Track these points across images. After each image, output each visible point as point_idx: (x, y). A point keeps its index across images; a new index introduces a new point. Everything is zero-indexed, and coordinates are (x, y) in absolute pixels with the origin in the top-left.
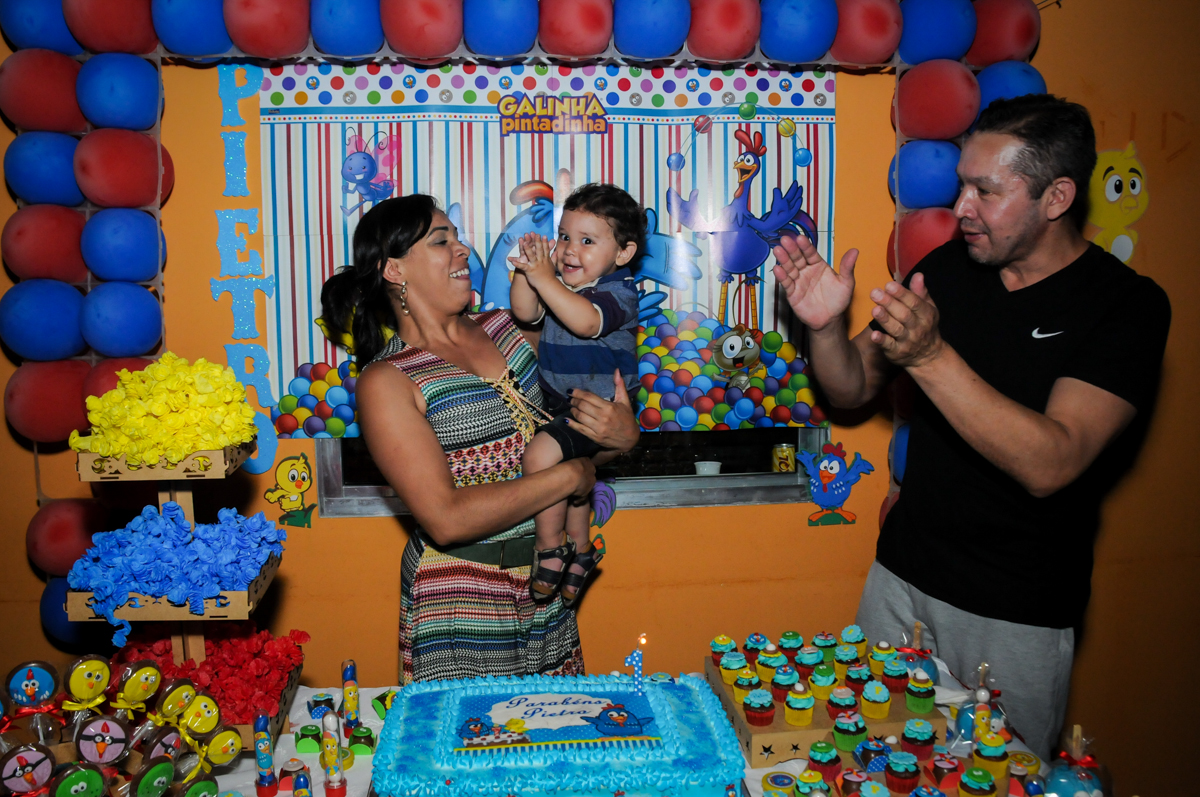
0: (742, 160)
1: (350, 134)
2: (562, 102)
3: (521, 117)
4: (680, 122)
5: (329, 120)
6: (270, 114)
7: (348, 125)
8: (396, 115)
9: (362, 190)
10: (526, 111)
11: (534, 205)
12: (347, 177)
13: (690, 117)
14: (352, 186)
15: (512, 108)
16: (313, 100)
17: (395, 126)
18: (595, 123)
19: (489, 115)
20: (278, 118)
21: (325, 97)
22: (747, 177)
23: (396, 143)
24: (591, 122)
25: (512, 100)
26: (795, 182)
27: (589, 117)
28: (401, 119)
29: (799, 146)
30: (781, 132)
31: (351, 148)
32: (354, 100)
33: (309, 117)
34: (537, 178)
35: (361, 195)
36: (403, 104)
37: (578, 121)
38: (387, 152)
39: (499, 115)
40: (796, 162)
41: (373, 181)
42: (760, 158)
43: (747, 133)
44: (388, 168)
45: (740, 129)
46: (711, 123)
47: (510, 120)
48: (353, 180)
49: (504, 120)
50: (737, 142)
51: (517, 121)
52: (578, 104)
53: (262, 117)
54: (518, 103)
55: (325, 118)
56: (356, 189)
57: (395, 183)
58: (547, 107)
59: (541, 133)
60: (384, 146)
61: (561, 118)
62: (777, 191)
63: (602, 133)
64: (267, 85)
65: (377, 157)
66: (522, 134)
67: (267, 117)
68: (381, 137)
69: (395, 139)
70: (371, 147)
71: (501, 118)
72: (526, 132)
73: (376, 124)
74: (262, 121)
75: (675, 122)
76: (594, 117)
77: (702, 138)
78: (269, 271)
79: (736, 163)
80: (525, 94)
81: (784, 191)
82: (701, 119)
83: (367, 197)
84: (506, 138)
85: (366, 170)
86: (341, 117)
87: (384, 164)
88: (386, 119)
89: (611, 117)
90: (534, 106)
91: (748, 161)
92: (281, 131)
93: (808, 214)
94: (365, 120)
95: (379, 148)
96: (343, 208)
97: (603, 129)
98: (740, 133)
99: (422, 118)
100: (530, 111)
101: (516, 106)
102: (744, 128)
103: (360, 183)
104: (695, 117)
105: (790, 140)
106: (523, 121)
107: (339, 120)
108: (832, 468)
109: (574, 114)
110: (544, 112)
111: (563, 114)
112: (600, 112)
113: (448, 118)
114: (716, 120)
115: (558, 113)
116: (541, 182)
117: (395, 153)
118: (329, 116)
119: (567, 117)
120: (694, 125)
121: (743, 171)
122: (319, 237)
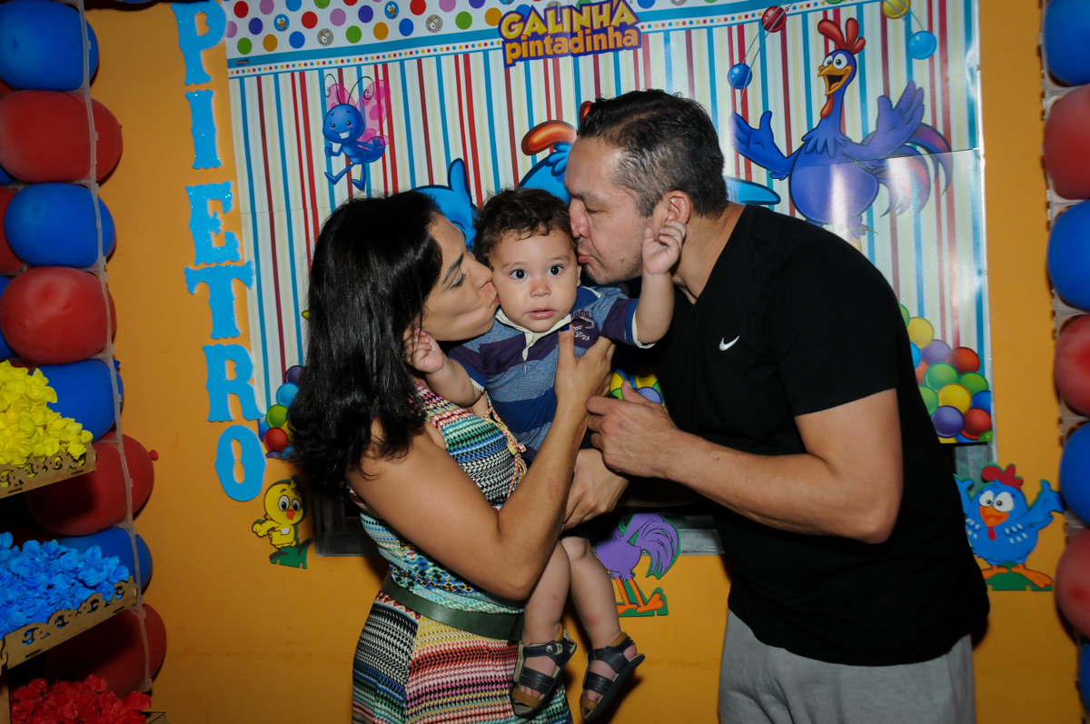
0: (830, 63)
1: (329, 82)
2: (580, 12)
3: (529, 39)
4: (743, 20)
5: (303, 67)
6: (239, 65)
7: (326, 72)
8: (381, 54)
9: (348, 151)
10: (535, 29)
11: (552, 154)
12: (330, 136)
13: (756, 12)
14: (336, 147)
15: (517, 28)
16: (284, 46)
17: (380, 67)
18: (623, 36)
19: (488, 41)
20: (247, 69)
21: (297, 40)
22: (837, 86)
23: (383, 90)
24: (618, 34)
25: (517, 17)
26: (911, 83)
27: (616, 29)
28: (387, 59)
29: (915, 28)
30: (887, 13)
31: (333, 100)
32: (330, 39)
33: (281, 66)
34: (554, 117)
35: (348, 158)
36: (387, 39)
37: (602, 36)
38: (374, 102)
39: (501, 40)
40: (911, 54)
41: (360, 139)
42: (856, 56)
43: (836, 23)
44: (377, 121)
45: (825, 19)
46: (784, 18)
47: (515, 45)
48: (338, 140)
49: (508, 46)
50: (822, 37)
51: (524, 44)
52: (601, 12)
53: (230, 70)
54: (524, 20)
55: (298, 65)
56: (341, 150)
57: (387, 140)
58: (562, 21)
59: (555, 56)
60: (370, 94)
61: (580, 34)
62: (884, 100)
63: (634, 48)
64: (233, 30)
65: (363, 109)
66: (531, 62)
67: (235, 70)
68: (366, 83)
69: (382, 84)
70: (356, 97)
71: (504, 43)
72: (537, 58)
73: (359, 67)
74: (230, 75)
75: (736, 21)
76: (622, 28)
77: (773, 39)
78: (247, 255)
79: (821, 68)
80: (533, 8)
81: (895, 100)
82: (771, 13)
83: (355, 160)
84: (511, 69)
85: (351, 126)
86: (318, 63)
87: (372, 117)
88: (370, 61)
89: (646, 24)
90: (545, 22)
91: (839, 63)
92: (251, 85)
93: (934, 129)
94: (346, 63)
95: (364, 98)
96: (329, 175)
97: (634, 42)
98: (827, 25)
99: (409, 56)
100: (540, 29)
101: (522, 24)
102: (831, 16)
103: (344, 143)
104: (763, 11)
105: (901, 23)
106: (532, 43)
107: (315, 66)
108: (1000, 504)
109: (597, 26)
110: (558, 29)
111: (583, 28)
112: (629, 19)
113: (439, 52)
114: (791, 11)
115: (576, 28)
116: (559, 122)
117: (383, 102)
118: (303, 62)
119: (588, 31)
120: (762, 21)
121: (832, 79)
122: (302, 212)
